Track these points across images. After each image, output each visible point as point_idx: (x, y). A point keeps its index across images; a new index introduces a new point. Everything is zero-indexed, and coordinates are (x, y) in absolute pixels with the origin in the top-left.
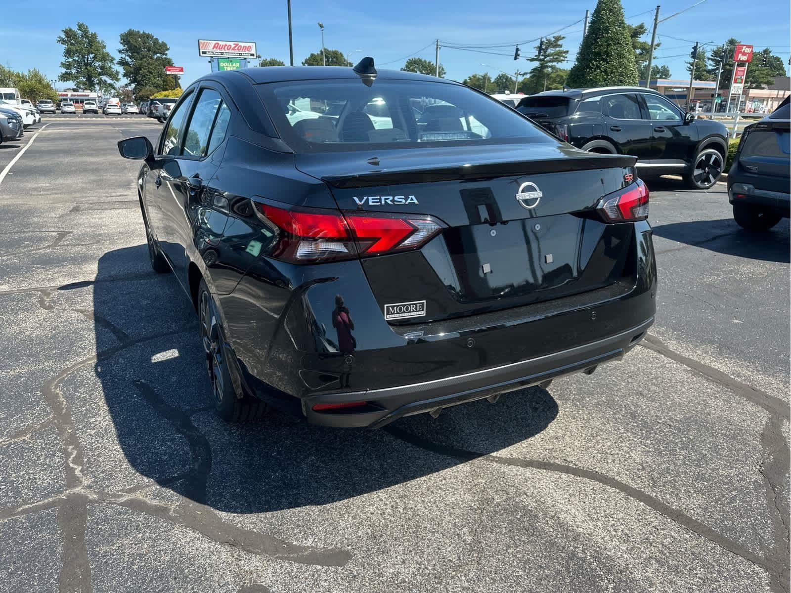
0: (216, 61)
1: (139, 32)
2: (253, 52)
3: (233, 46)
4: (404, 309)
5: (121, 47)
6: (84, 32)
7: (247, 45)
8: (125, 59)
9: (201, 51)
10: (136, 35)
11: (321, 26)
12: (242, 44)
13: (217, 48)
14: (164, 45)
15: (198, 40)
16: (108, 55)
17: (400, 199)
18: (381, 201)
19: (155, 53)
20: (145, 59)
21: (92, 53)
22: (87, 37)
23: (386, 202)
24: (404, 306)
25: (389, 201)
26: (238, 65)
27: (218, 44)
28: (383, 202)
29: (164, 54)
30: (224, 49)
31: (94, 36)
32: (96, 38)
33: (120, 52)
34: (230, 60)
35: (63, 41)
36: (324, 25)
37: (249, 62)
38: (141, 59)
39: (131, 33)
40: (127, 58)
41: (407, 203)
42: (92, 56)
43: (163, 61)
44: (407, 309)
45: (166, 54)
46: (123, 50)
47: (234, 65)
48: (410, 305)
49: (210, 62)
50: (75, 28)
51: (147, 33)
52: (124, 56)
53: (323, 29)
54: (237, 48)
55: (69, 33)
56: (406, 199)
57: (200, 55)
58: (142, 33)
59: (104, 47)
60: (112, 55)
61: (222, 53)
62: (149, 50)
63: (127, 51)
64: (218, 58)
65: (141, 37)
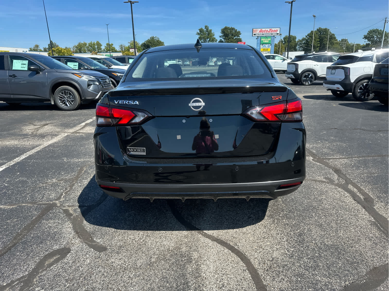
0: (259, 38)
1: (229, 27)
2: (278, 32)
3: (269, 30)
4: (135, 150)
5: (221, 35)
6: (207, 29)
7: (276, 29)
8: (222, 40)
9: (253, 34)
10: (228, 29)
11: (314, 16)
12: (273, 29)
13: (261, 32)
14: (239, 32)
15: (253, 29)
16: (215, 38)
17: (131, 102)
18: (124, 103)
19: (235, 36)
20: (230, 40)
21: (209, 38)
22: (208, 31)
23: (126, 103)
24: (135, 149)
25: (127, 103)
26: (270, 39)
27: (262, 30)
28: (125, 103)
29: (238, 37)
30: (264, 32)
31: (211, 31)
32: (211, 32)
33: (220, 37)
34: (266, 37)
35: (198, 34)
36: (316, 16)
37: (275, 38)
38: (228, 40)
39: (226, 28)
40: (223, 39)
41: (134, 104)
42: (208, 39)
43: (238, 39)
44: (137, 150)
45: (239, 37)
46: (222, 36)
47: (268, 39)
48: (138, 149)
49: (257, 39)
50: (204, 28)
51: (232, 27)
52: (221, 38)
53: (315, 18)
54: (270, 31)
55: (201, 30)
56: (134, 102)
57: (252, 36)
58: (230, 27)
59: (214, 35)
60: (216, 38)
61: (263, 34)
62: (232, 35)
63: (223, 36)
64: (261, 37)
65: (229, 30)
